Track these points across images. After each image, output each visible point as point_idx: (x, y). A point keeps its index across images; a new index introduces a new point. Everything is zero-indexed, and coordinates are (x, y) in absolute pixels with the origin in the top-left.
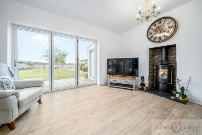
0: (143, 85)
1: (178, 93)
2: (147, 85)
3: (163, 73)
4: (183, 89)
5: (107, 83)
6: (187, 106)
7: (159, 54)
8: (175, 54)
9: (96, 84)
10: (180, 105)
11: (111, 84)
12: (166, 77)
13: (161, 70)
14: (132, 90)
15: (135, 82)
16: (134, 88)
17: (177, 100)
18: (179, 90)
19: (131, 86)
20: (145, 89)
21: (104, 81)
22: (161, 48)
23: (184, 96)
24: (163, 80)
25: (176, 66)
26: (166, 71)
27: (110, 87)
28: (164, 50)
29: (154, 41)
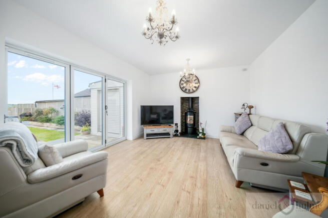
0: (177, 131)
1: (201, 133)
2: (180, 131)
3: (190, 119)
4: (203, 130)
5: (143, 134)
6: (206, 140)
7: (186, 102)
8: (198, 103)
9: (126, 140)
10: (203, 140)
11: (148, 135)
12: (192, 122)
13: (189, 116)
14: (169, 137)
15: (171, 130)
16: (171, 136)
17: (201, 138)
18: (201, 131)
19: (168, 134)
20: (179, 135)
21: (137, 134)
22: (189, 98)
23: (204, 134)
24: (191, 124)
25: (198, 113)
26: (192, 117)
27: (147, 139)
28: (190, 99)
29: (185, 91)
